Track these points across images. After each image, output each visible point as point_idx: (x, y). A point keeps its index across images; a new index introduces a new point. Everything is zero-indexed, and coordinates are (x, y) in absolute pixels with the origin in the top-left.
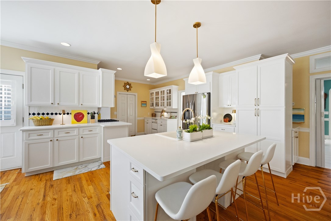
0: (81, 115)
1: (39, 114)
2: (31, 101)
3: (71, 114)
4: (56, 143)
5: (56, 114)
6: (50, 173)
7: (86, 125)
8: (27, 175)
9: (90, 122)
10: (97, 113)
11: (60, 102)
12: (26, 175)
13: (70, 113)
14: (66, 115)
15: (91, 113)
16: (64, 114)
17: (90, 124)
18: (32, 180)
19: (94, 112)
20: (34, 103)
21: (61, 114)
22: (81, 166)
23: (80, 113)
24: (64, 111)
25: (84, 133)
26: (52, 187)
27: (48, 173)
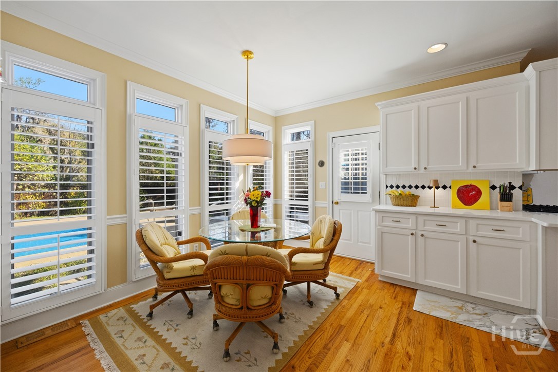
0: (473, 190)
1: (398, 187)
2: (387, 167)
3: (450, 187)
4: (421, 239)
5: (423, 187)
6: (410, 291)
7: (487, 213)
8: (382, 279)
9: (498, 209)
10: (520, 188)
11: (428, 165)
12: (379, 279)
13: (448, 186)
14: (441, 189)
15: (500, 187)
16: (437, 188)
17: (499, 214)
18: (386, 291)
19: (510, 183)
20: (391, 169)
21: (432, 187)
22: (473, 308)
23: (471, 185)
24: (436, 182)
25: (480, 233)
26: (408, 324)
27: (407, 290)
